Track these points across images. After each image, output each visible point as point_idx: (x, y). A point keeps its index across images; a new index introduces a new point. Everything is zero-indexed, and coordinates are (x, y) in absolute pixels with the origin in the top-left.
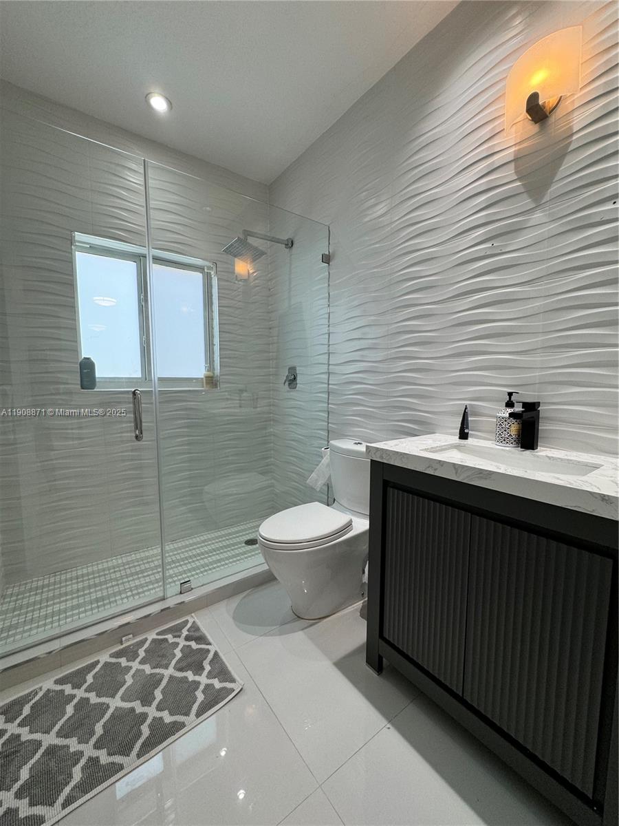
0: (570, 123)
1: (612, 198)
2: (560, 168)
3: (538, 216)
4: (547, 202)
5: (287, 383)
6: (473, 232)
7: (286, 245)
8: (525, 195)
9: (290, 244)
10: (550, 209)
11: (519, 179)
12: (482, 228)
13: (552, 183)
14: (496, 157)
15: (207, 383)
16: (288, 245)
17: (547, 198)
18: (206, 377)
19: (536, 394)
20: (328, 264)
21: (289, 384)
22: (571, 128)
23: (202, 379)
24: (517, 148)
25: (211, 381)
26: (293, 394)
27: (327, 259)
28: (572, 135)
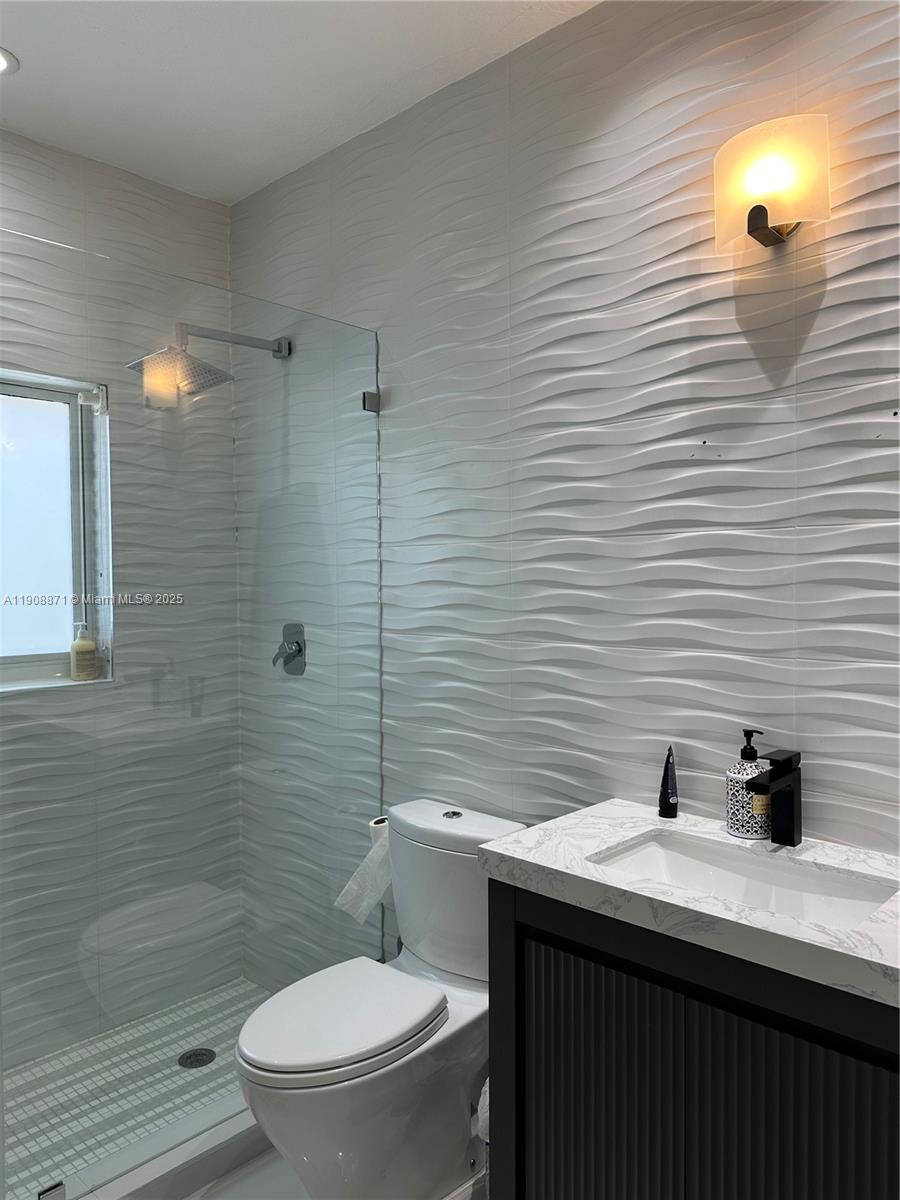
0: (820, 260)
1: (890, 405)
2: (809, 331)
3: (778, 408)
4: (793, 386)
5: (281, 661)
6: (669, 410)
7: (275, 351)
8: (755, 366)
9: (285, 349)
10: (798, 400)
11: (745, 333)
12: (684, 408)
13: (797, 355)
14: (703, 284)
15: (80, 667)
16: (279, 351)
17: (791, 380)
18: (77, 653)
19: (794, 733)
20: (378, 412)
21: (286, 663)
22: (822, 269)
23: (67, 655)
24: (738, 278)
25: (91, 661)
26: (296, 685)
27: (373, 402)
28: (824, 282)
